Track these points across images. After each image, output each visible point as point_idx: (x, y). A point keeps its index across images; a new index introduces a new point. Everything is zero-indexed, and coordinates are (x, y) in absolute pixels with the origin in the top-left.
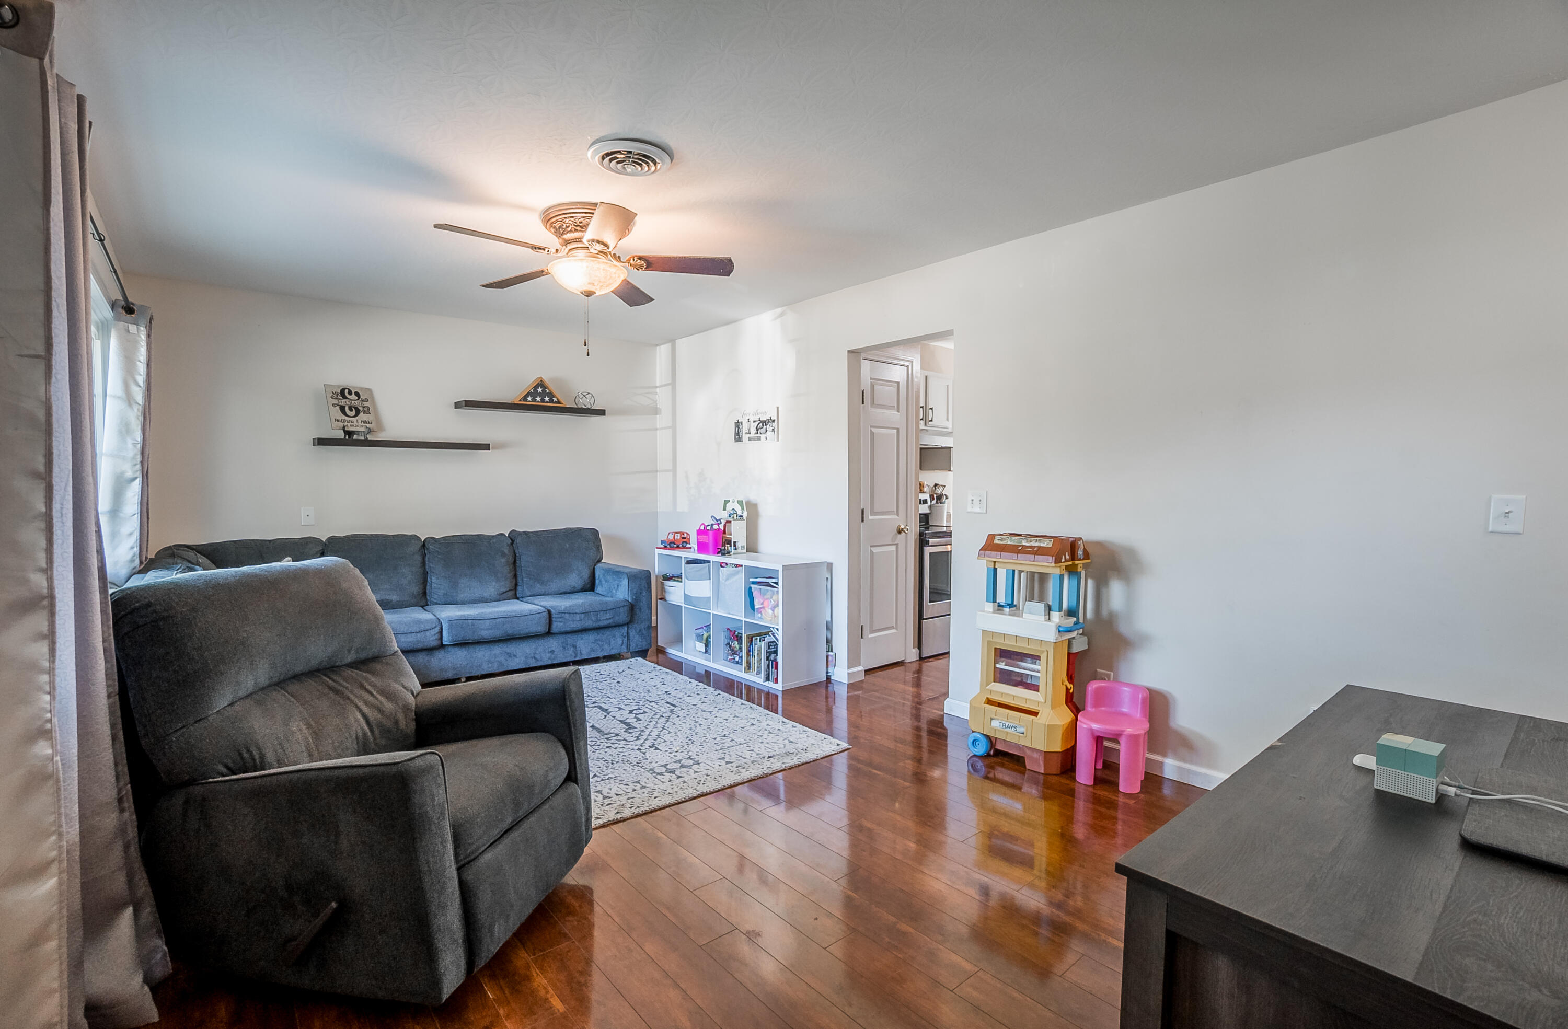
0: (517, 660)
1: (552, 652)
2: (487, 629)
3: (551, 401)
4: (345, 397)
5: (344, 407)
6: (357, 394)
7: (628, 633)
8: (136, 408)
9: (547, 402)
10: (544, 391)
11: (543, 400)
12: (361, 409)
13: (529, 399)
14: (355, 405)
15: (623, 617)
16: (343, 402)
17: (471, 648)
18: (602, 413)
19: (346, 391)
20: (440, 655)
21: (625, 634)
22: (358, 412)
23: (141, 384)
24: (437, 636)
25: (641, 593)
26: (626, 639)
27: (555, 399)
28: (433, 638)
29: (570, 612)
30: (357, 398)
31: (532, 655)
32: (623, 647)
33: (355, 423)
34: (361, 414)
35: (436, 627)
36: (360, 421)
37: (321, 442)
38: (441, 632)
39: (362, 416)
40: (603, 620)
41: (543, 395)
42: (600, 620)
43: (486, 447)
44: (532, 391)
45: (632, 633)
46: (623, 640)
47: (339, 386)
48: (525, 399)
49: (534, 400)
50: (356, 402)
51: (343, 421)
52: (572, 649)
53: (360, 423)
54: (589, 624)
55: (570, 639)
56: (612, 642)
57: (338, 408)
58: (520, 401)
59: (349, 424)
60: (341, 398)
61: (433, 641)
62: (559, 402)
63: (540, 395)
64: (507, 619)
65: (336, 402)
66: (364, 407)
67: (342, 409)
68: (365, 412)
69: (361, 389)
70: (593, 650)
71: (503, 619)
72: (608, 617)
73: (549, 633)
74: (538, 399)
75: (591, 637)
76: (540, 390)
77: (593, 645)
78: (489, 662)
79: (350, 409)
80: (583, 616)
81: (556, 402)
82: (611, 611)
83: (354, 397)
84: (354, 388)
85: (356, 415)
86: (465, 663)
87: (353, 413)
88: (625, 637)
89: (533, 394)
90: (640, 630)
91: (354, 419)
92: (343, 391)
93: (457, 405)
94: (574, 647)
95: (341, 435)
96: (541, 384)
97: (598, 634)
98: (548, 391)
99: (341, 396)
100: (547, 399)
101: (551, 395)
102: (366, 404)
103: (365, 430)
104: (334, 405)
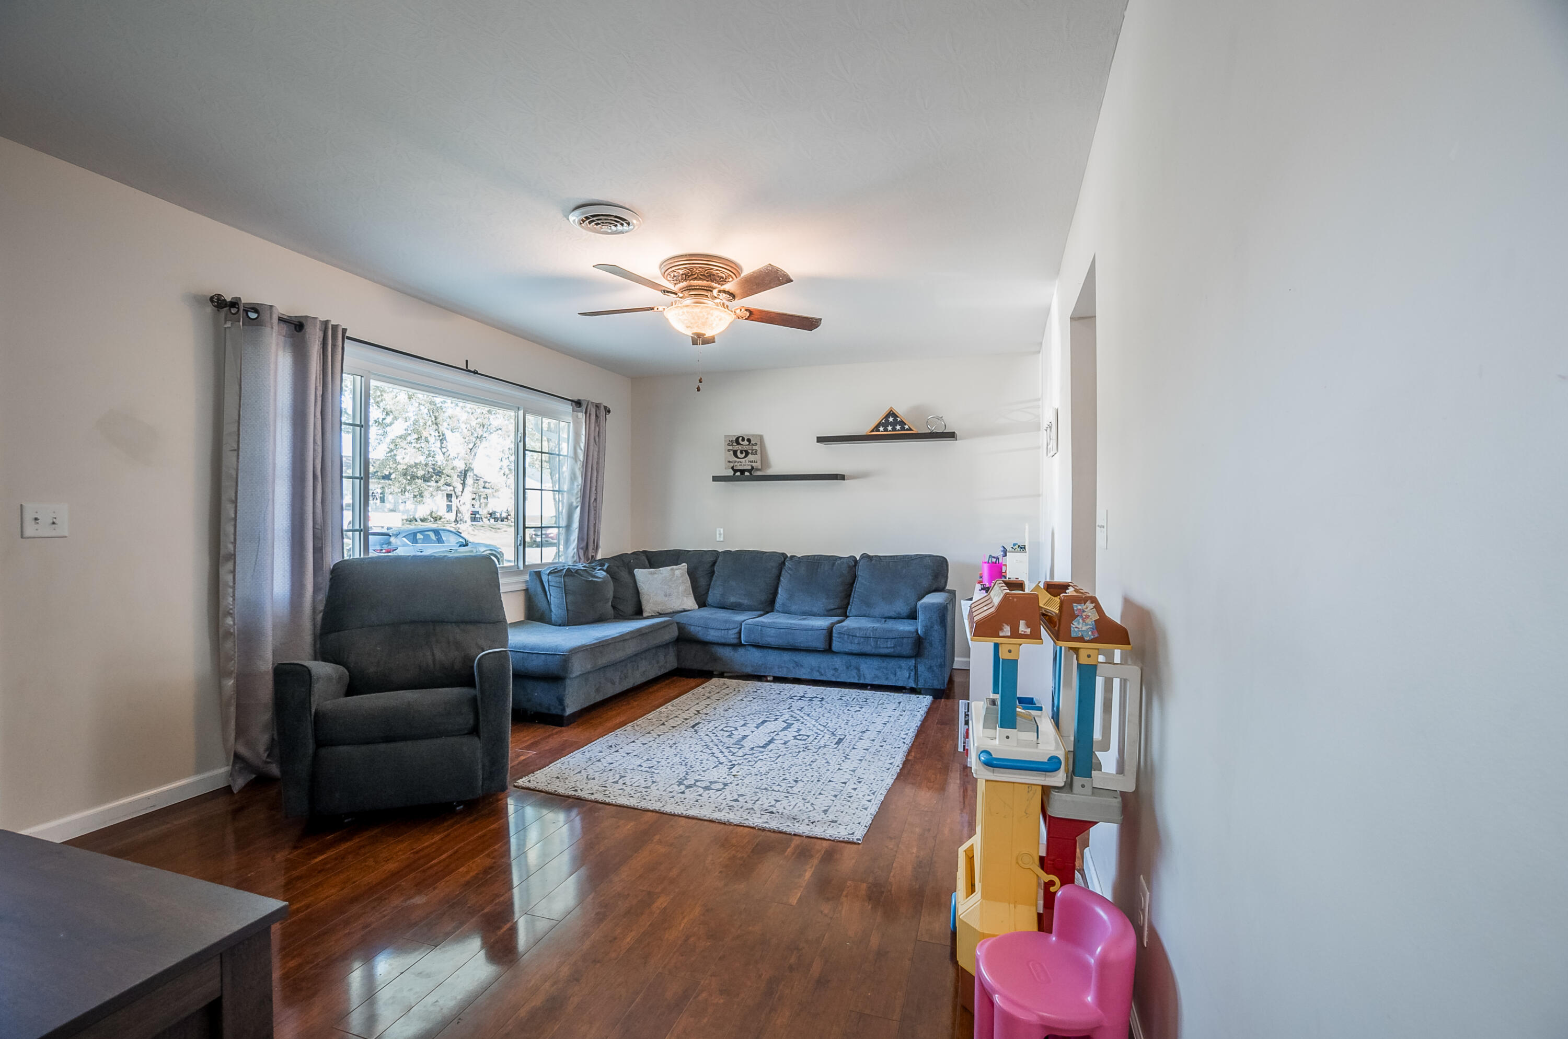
0: (804, 671)
1: (836, 670)
2: (773, 637)
3: (903, 429)
4: (738, 443)
5: (737, 451)
6: (749, 440)
7: (916, 667)
8: (579, 463)
9: (899, 430)
10: (895, 420)
11: (894, 429)
12: (750, 451)
13: (881, 429)
14: (746, 449)
15: (907, 649)
16: (737, 447)
17: (766, 651)
18: (951, 435)
19: (741, 438)
20: (741, 651)
21: (912, 667)
22: (747, 454)
23: (583, 448)
24: (737, 636)
25: (932, 627)
26: (913, 673)
27: (906, 427)
28: (733, 636)
29: (850, 634)
30: (748, 443)
31: (817, 669)
32: (910, 680)
33: (744, 463)
34: (750, 456)
35: (737, 628)
36: (747, 461)
37: (716, 479)
38: (740, 633)
39: (750, 457)
40: (883, 648)
41: (894, 424)
42: (880, 648)
43: (842, 477)
44: (883, 421)
45: (921, 668)
46: (910, 674)
47: (735, 436)
48: (876, 428)
49: (886, 430)
50: (747, 447)
51: (734, 462)
52: (855, 671)
53: (748, 463)
54: (868, 649)
55: (854, 661)
56: (899, 673)
57: (732, 452)
58: (871, 432)
59: (738, 464)
61: (733, 638)
62: (910, 429)
63: (891, 424)
64: (790, 631)
65: (731, 448)
66: (753, 450)
67: (735, 453)
68: (753, 454)
69: (753, 435)
70: (876, 677)
71: (786, 630)
72: (889, 646)
73: (828, 650)
74: (890, 428)
75: (876, 663)
76: (891, 419)
77: (877, 672)
78: (780, 667)
79: (741, 452)
80: (862, 640)
81: (907, 430)
82: (893, 640)
83: (746, 442)
84: (746, 435)
85: (746, 456)
86: (760, 663)
87: (743, 455)
88: (912, 670)
89: (884, 423)
90: (931, 667)
91: (743, 460)
92: (737, 439)
93: (820, 440)
94: (858, 669)
95: (731, 473)
96: (891, 413)
97: (883, 662)
98: (899, 419)
99: (736, 443)
100: (898, 427)
101: (902, 423)
102: (755, 447)
103: (750, 468)
104: (729, 450)
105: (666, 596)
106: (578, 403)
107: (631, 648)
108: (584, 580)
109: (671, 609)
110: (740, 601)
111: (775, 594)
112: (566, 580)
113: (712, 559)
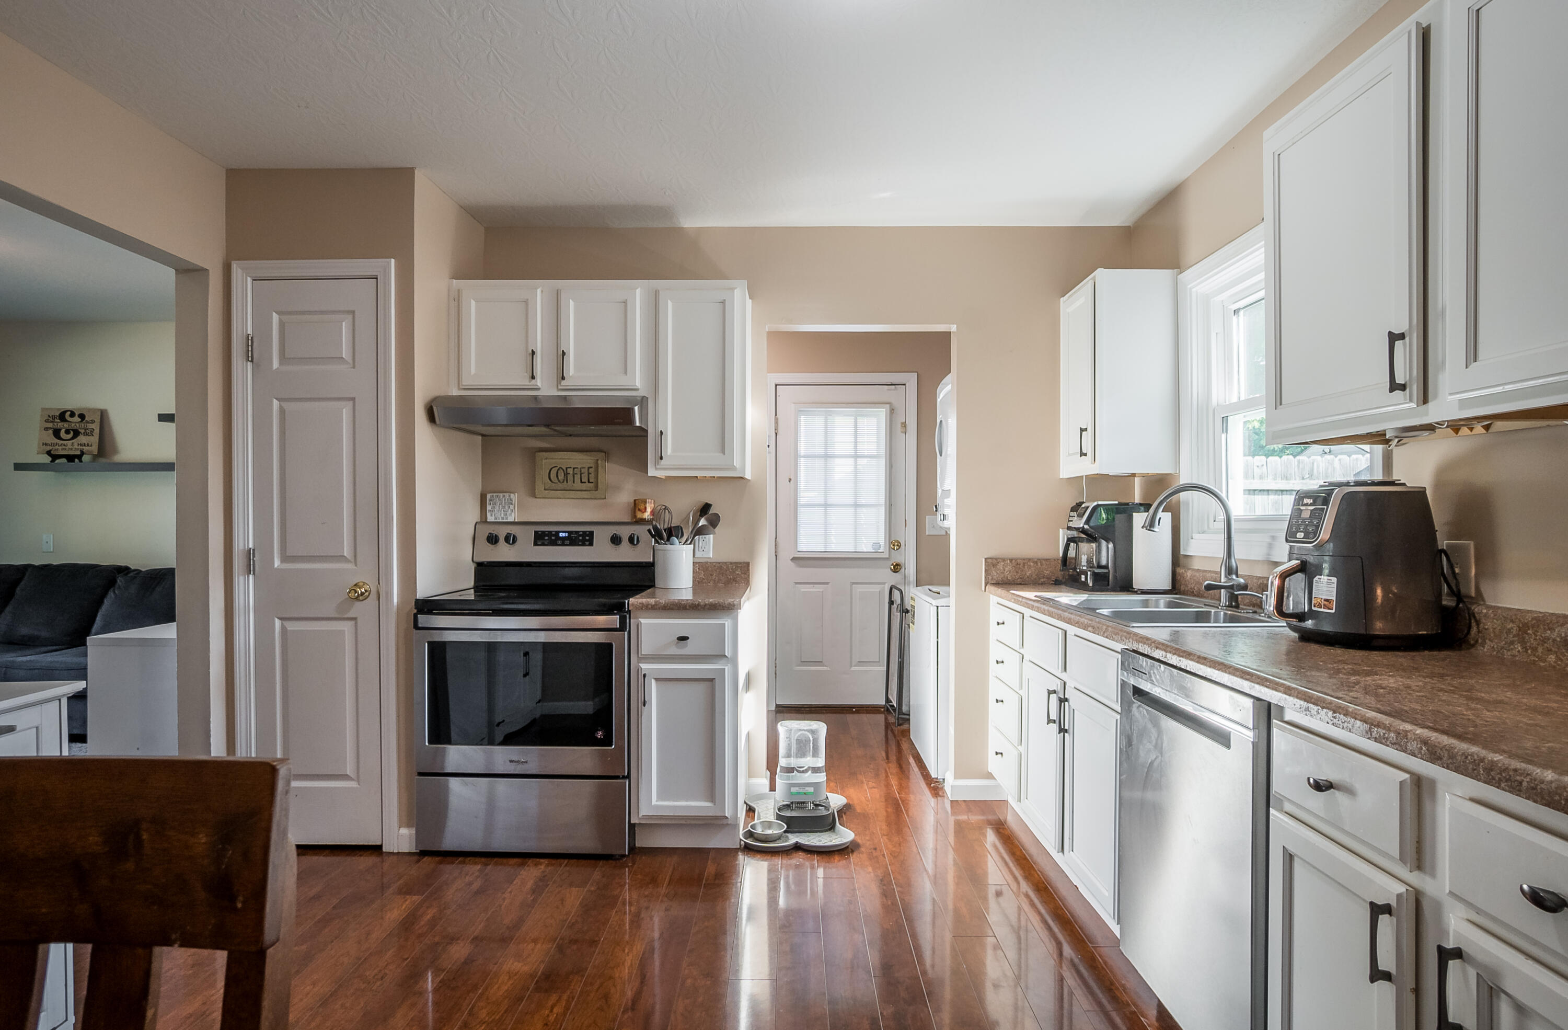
6: (82, 416)
12: (82, 431)
16: (60, 425)
30: (80, 420)
33: (69, 446)
34: (81, 436)
36: (76, 444)
37: (20, 466)
39: (82, 438)
47: (59, 409)
50: (77, 425)
53: (76, 446)
57: (51, 432)
59: (60, 448)
60: (59, 421)
65: (50, 425)
66: (86, 428)
68: (86, 434)
83: (77, 419)
93: (159, 417)
95: (47, 459)
99: (60, 419)
102: (89, 425)
103: (78, 453)
104: (46, 429)
111: (92, 621)
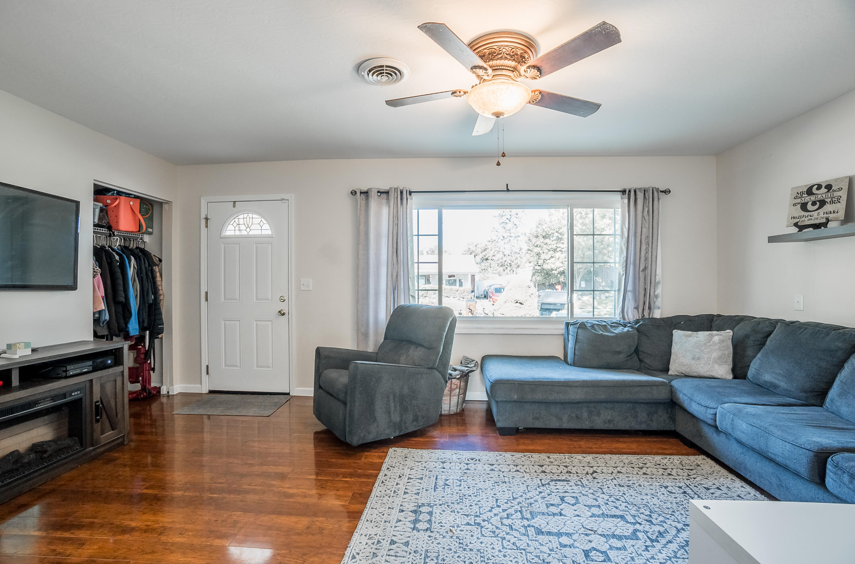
4: (811, 193)
5: (807, 203)
6: (829, 187)
12: (829, 200)
14: (822, 198)
16: (808, 199)
19: (816, 186)
22: (823, 203)
30: (827, 191)
33: (815, 216)
47: (807, 185)
50: (824, 195)
51: (800, 217)
53: (821, 215)
57: (799, 206)
60: (806, 195)
65: (799, 201)
67: (804, 206)
68: (832, 203)
69: (836, 179)
79: (814, 203)
83: (823, 190)
84: (825, 181)
85: (820, 207)
87: (816, 206)
91: (815, 212)
92: (810, 188)
95: (794, 231)
99: (808, 193)
102: (836, 194)
103: (824, 221)
104: (795, 205)
105: (693, 359)
106: (624, 192)
107: (577, 395)
108: (595, 333)
109: (696, 372)
110: (776, 382)
111: (830, 384)
112: (579, 331)
113: (769, 330)
